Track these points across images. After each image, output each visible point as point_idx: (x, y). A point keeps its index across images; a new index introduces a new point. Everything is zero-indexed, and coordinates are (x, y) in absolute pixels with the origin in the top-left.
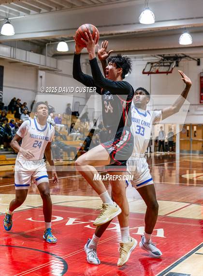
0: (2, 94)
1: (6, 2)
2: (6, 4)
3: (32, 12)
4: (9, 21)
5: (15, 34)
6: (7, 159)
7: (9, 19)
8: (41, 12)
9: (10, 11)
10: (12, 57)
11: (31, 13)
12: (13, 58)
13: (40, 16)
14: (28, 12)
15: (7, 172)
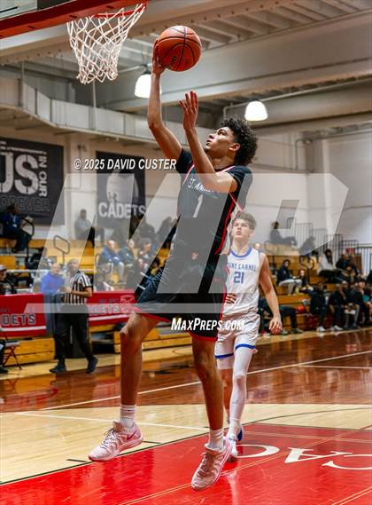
0: (144, 210)
1: (142, 33)
2: (140, 36)
4: (149, 70)
6: (162, 336)
8: (210, 47)
15: (163, 363)
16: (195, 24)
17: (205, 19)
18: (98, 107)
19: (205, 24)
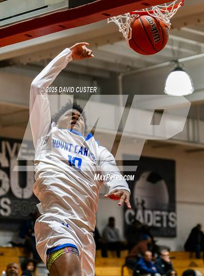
0: (175, 218)
4: (181, 66)
5: (195, 91)
7: (180, 60)
9: (181, 44)
10: (191, 139)
12: (194, 142)
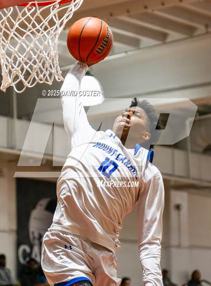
3: (146, 41)
8: (169, 39)
11: (142, 46)
13: (165, 51)
14: (135, 43)
16: (149, 11)
17: (163, 4)
18: (19, 118)
19: (164, 11)
